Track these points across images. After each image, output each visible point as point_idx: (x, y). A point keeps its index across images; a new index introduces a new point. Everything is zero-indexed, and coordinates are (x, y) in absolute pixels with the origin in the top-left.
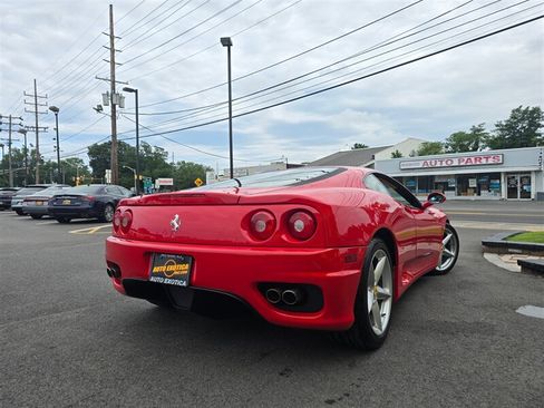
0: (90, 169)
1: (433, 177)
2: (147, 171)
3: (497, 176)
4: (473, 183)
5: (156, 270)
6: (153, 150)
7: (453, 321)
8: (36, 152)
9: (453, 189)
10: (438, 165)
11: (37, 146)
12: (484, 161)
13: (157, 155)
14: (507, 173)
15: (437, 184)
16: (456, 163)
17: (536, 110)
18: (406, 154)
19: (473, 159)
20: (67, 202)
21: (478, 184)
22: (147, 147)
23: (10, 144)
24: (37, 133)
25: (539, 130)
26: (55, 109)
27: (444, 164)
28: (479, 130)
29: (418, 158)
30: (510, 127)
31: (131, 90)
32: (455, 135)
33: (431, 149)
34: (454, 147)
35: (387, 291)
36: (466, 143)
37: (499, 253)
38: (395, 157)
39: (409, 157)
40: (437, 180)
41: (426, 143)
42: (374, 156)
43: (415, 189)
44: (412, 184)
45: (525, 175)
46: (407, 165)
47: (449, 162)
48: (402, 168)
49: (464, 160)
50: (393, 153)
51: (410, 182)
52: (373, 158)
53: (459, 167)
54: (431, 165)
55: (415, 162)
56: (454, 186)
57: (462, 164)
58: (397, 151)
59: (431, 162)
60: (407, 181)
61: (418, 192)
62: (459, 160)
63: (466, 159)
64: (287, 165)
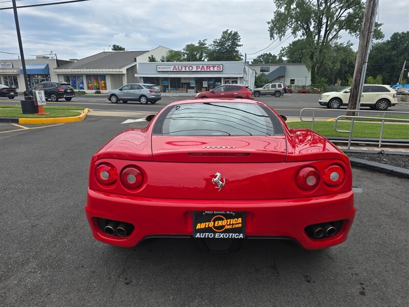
1: (179, 79)
3: (219, 79)
4: (205, 84)
9: (193, 88)
10: (183, 70)
12: (212, 69)
14: (225, 78)
15: (183, 84)
16: (195, 69)
17: (236, 34)
18: (158, 58)
19: (205, 67)
21: (208, 85)
25: (238, 48)
27: (187, 70)
28: (203, 44)
29: (167, 63)
30: (221, 44)
32: (188, 46)
33: (174, 56)
36: (195, 52)
38: (150, 61)
39: (161, 62)
40: (182, 81)
41: (172, 51)
42: (135, 59)
43: (168, 87)
44: (166, 83)
45: (235, 80)
46: (162, 68)
47: (191, 68)
48: (158, 70)
49: (200, 67)
50: (149, 58)
51: (164, 82)
52: (135, 60)
53: (197, 72)
54: (179, 69)
55: (167, 66)
56: (194, 85)
57: (199, 70)
58: (152, 56)
59: (178, 67)
60: (163, 81)
61: (171, 90)
62: (197, 67)
63: (201, 66)
64: (57, 60)
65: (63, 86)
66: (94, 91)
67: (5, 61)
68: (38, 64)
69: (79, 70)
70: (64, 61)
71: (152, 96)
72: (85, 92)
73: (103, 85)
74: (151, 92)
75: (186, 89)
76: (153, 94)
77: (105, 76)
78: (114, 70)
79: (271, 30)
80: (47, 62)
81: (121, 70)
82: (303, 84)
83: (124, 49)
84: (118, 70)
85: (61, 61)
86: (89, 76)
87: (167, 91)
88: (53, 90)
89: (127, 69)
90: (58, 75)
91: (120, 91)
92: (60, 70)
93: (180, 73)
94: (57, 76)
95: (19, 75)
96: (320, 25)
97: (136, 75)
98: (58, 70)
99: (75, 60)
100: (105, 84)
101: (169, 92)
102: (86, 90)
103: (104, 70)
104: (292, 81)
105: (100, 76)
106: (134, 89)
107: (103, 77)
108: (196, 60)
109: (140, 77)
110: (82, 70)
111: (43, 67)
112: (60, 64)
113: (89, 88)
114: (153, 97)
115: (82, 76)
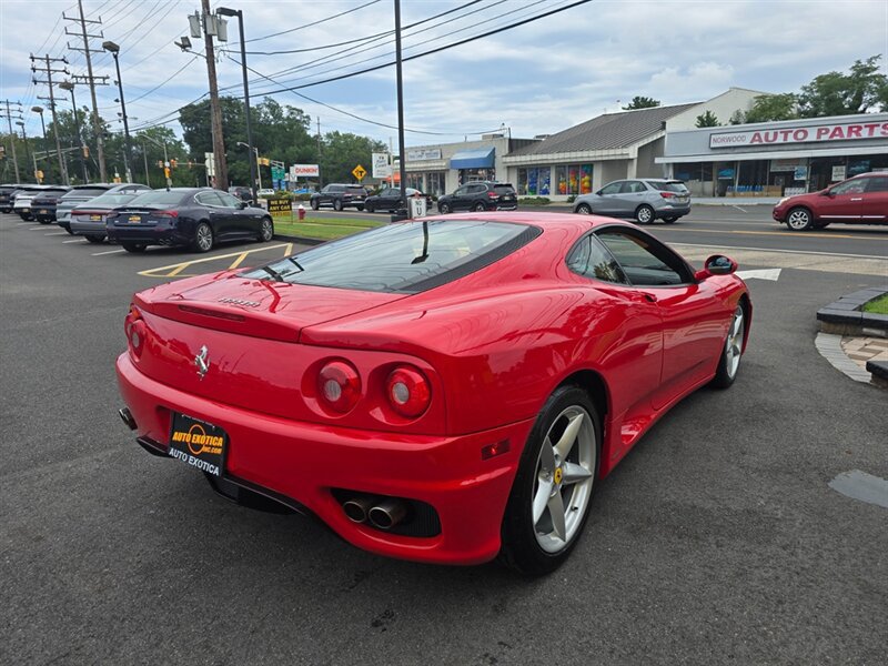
0: (187, 147)
1: (767, 162)
2: (277, 151)
4: (839, 174)
5: (177, 437)
6: (285, 113)
7: (708, 506)
8: (96, 119)
9: (801, 184)
10: (780, 139)
11: (95, 109)
12: (865, 133)
13: (293, 123)
15: (773, 175)
16: (812, 137)
18: (723, 118)
19: (845, 130)
20: (136, 220)
21: (849, 177)
22: (274, 108)
23: (53, 106)
24: (92, 85)
26: (112, 47)
27: (791, 139)
28: (867, 70)
29: (743, 126)
31: (230, 13)
32: (820, 79)
33: (770, 108)
34: (815, 102)
35: (585, 468)
36: (841, 94)
37: (845, 336)
38: (703, 125)
39: (730, 125)
40: (774, 169)
41: (763, 97)
42: (664, 123)
43: (733, 185)
44: (728, 175)
46: (723, 140)
47: (801, 135)
48: (713, 145)
49: (827, 131)
50: (700, 118)
51: (724, 172)
52: (663, 127)
53: (818, 144)
54: (767, 140)
55: (737, 135)
56: (803, 178)
57: (824, 138)
58: (708, 113)
59: (767, 135)
60: (720, 170)
61: (739, 190)
62: (820, 131)
63: (832, 129)
64: (510, 140)
65: (500, 189)
66: (566, 197)
67: (431, 148)
68: (478, 150)
69: (544, 156)
70: (522, 140)
71: (666, 205)
72: (548, 200)
73: (586, 184)
74: (664, 196)
75: (780, 187)
76: (667, 200)
77: (592, 165)
78: (612, 152)
80: (495, 144)
81: (625, 151)
83: (655, 104)
84: (619, 152)
85: (517, 140)
86: (561, 168)
87: (728, 193)
88: (482, 197)
89: (640, 149)
90: (508, 167)
91: (598, 196)
92: (513, 159)
93: (769, 148)
94: (506, 171)
95: (448, 170)
97: (658, 160)
98: (508, 159)
99: (543, 136)
100: (591, 182)
101: (734, 196)
102: (553, 197)
103: (592, 153)
105: (583, 166)
106: (629, 190)
107: (588, 167)
108: (840, 111)
109: (668, 164)
110: (550, 156)
111: (485, 154)
112: (516, 146)
113: (559, 192)
114: (667, 207)
115: (549, 168)
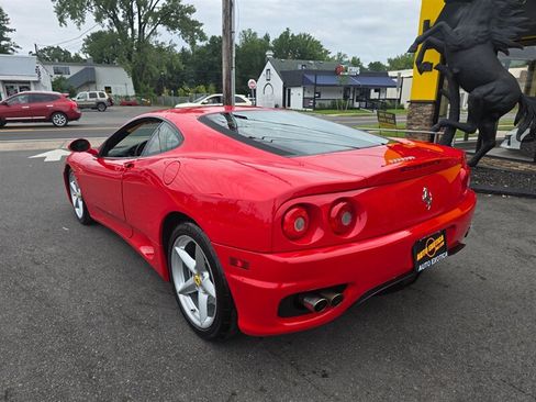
45: (25, 85)
79: (60, 11)
82: (124, 94)
96: (130, 14)
104: (108, 89)
